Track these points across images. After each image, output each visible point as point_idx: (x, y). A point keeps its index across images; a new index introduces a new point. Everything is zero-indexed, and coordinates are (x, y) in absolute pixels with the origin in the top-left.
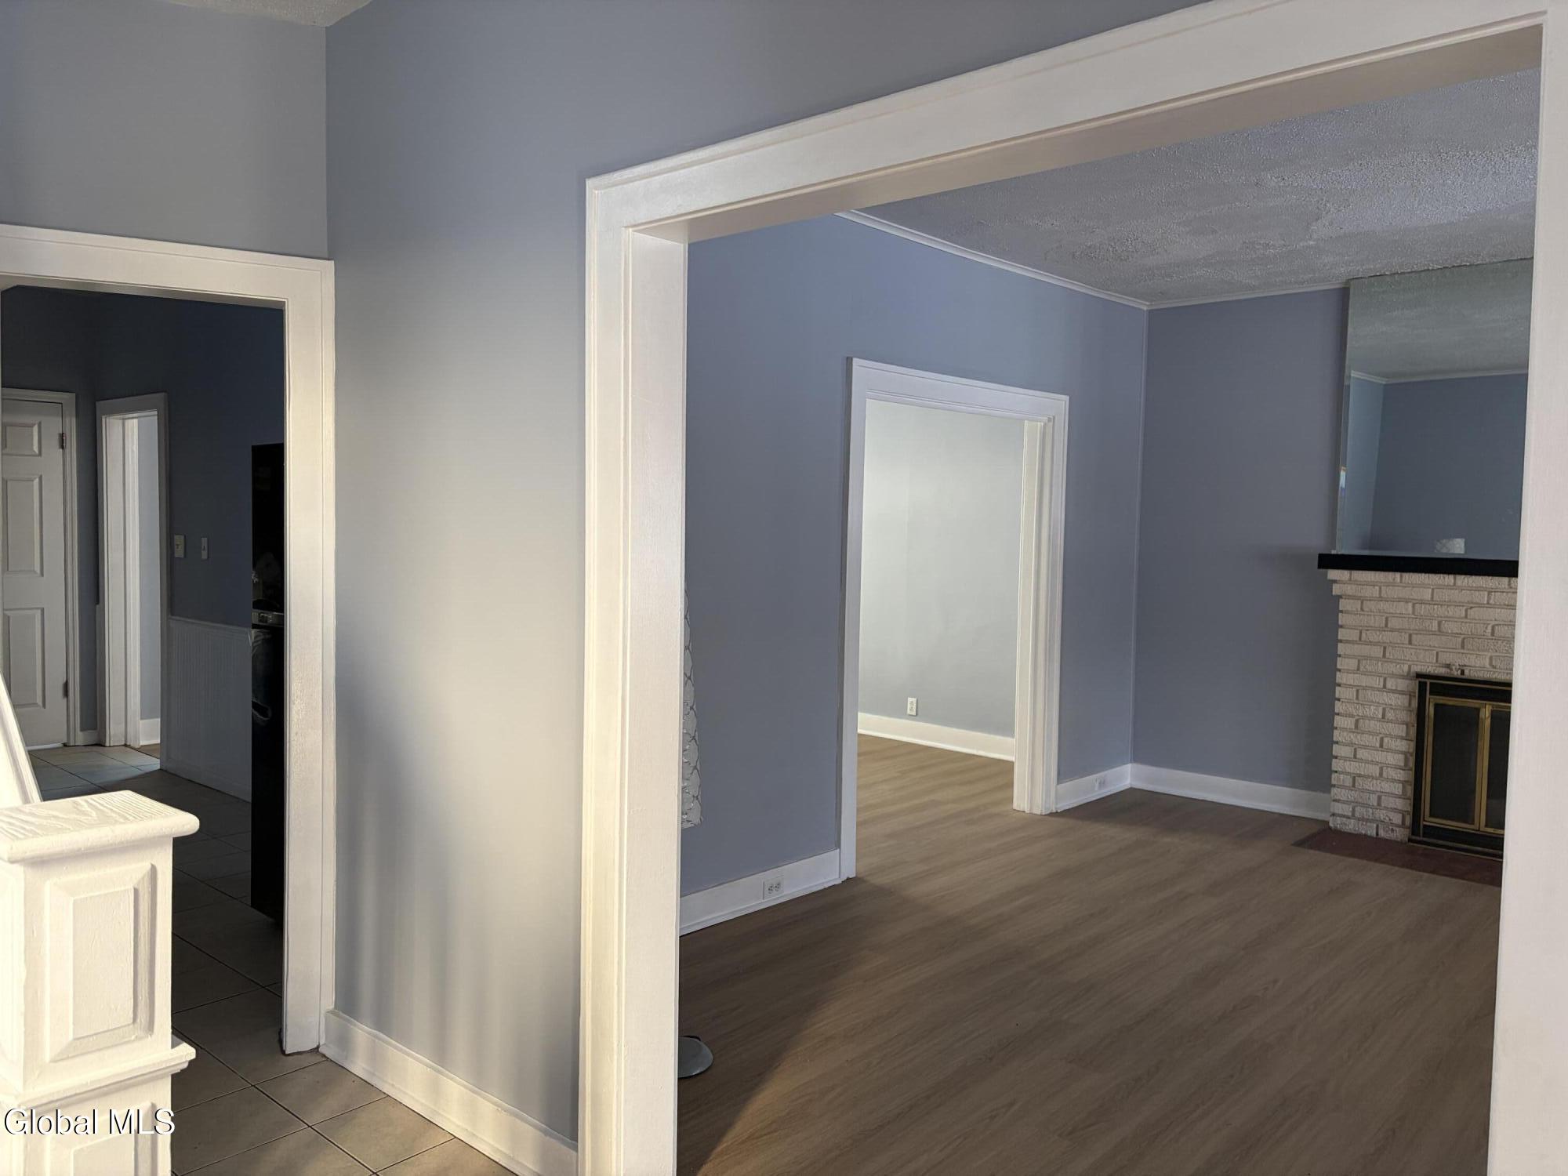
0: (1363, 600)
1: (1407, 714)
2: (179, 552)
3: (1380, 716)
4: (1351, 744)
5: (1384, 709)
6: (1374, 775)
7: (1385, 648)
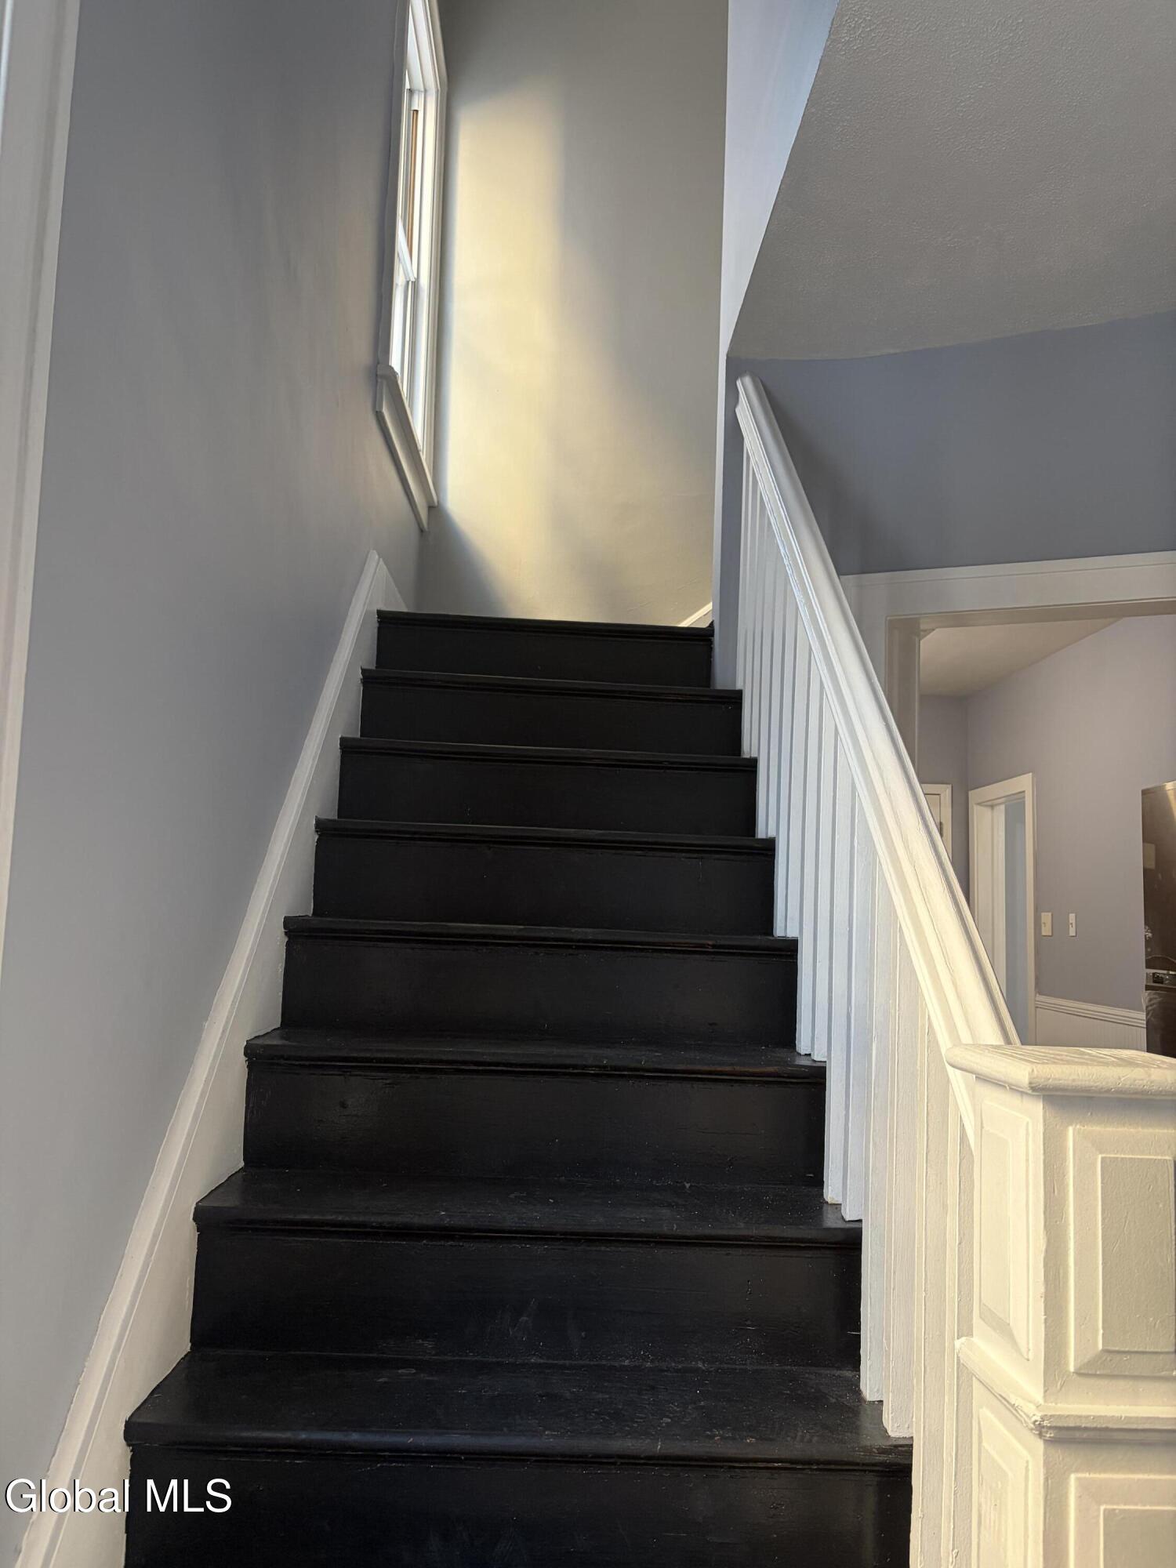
2: (1046, 930)
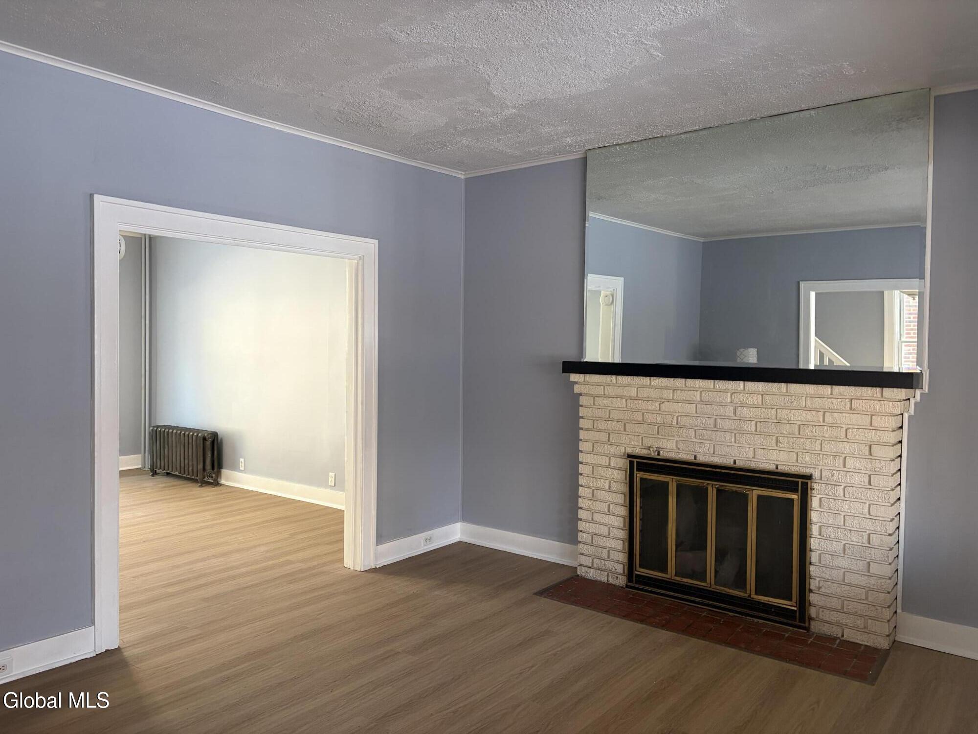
0: (594, 397)
1: (624, 485)
3: (607, 488)
4: (589, 510)
5: (610, 482)
6: (604, 534)
7: (609, 434)
